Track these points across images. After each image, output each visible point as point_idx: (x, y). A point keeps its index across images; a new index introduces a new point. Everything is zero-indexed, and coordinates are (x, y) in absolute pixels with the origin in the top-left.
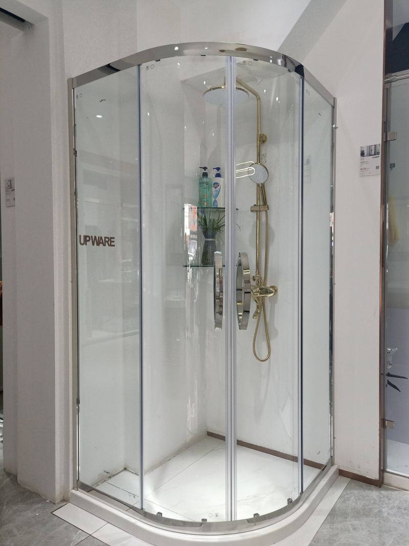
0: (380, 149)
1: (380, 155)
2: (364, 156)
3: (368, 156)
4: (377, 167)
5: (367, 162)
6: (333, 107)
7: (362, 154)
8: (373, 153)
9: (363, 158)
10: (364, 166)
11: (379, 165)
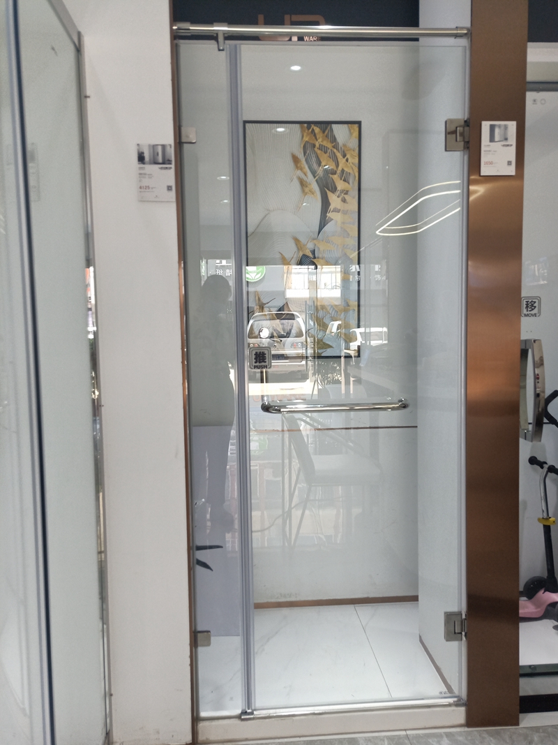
0: (171, 152)
1: (173, 166)
2: (144, 163)
3: (150, 163)
4: (169, 188)
5: (150, 176)
6: (79, 50)
7: (141, 158)
8: (160, 159)
9: (142, 166)
10: (146, 182)
11: (172, 183)
